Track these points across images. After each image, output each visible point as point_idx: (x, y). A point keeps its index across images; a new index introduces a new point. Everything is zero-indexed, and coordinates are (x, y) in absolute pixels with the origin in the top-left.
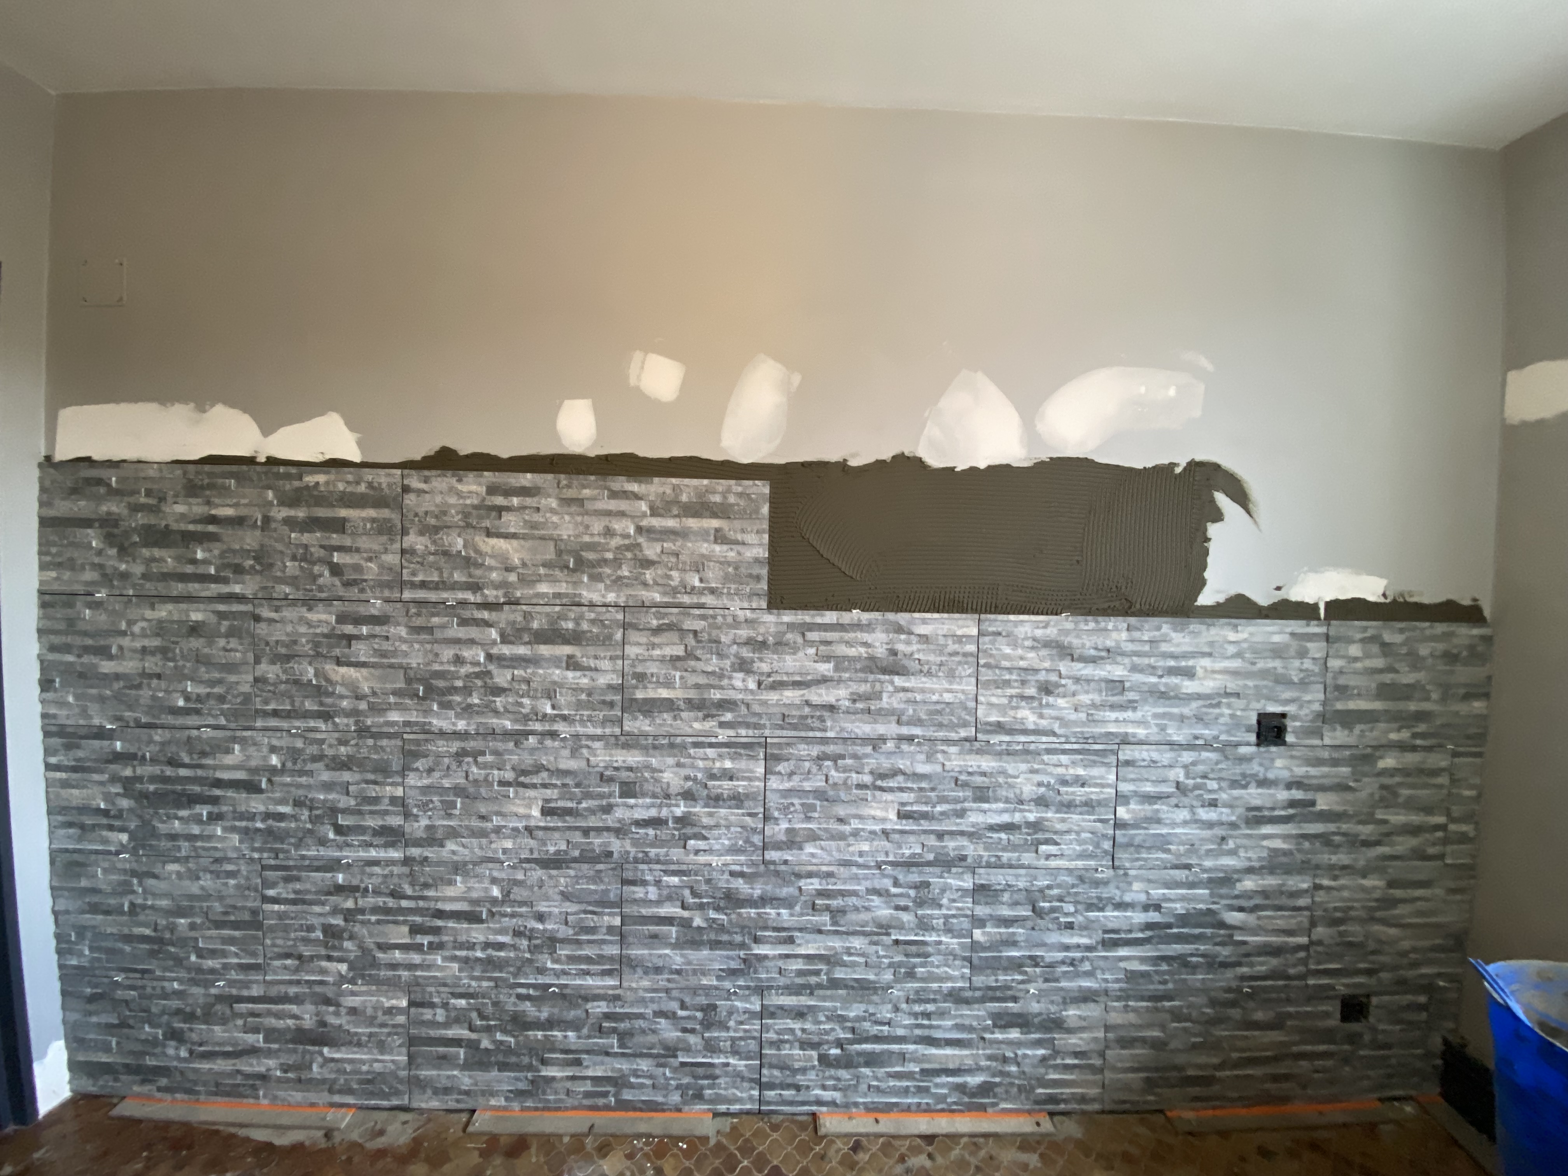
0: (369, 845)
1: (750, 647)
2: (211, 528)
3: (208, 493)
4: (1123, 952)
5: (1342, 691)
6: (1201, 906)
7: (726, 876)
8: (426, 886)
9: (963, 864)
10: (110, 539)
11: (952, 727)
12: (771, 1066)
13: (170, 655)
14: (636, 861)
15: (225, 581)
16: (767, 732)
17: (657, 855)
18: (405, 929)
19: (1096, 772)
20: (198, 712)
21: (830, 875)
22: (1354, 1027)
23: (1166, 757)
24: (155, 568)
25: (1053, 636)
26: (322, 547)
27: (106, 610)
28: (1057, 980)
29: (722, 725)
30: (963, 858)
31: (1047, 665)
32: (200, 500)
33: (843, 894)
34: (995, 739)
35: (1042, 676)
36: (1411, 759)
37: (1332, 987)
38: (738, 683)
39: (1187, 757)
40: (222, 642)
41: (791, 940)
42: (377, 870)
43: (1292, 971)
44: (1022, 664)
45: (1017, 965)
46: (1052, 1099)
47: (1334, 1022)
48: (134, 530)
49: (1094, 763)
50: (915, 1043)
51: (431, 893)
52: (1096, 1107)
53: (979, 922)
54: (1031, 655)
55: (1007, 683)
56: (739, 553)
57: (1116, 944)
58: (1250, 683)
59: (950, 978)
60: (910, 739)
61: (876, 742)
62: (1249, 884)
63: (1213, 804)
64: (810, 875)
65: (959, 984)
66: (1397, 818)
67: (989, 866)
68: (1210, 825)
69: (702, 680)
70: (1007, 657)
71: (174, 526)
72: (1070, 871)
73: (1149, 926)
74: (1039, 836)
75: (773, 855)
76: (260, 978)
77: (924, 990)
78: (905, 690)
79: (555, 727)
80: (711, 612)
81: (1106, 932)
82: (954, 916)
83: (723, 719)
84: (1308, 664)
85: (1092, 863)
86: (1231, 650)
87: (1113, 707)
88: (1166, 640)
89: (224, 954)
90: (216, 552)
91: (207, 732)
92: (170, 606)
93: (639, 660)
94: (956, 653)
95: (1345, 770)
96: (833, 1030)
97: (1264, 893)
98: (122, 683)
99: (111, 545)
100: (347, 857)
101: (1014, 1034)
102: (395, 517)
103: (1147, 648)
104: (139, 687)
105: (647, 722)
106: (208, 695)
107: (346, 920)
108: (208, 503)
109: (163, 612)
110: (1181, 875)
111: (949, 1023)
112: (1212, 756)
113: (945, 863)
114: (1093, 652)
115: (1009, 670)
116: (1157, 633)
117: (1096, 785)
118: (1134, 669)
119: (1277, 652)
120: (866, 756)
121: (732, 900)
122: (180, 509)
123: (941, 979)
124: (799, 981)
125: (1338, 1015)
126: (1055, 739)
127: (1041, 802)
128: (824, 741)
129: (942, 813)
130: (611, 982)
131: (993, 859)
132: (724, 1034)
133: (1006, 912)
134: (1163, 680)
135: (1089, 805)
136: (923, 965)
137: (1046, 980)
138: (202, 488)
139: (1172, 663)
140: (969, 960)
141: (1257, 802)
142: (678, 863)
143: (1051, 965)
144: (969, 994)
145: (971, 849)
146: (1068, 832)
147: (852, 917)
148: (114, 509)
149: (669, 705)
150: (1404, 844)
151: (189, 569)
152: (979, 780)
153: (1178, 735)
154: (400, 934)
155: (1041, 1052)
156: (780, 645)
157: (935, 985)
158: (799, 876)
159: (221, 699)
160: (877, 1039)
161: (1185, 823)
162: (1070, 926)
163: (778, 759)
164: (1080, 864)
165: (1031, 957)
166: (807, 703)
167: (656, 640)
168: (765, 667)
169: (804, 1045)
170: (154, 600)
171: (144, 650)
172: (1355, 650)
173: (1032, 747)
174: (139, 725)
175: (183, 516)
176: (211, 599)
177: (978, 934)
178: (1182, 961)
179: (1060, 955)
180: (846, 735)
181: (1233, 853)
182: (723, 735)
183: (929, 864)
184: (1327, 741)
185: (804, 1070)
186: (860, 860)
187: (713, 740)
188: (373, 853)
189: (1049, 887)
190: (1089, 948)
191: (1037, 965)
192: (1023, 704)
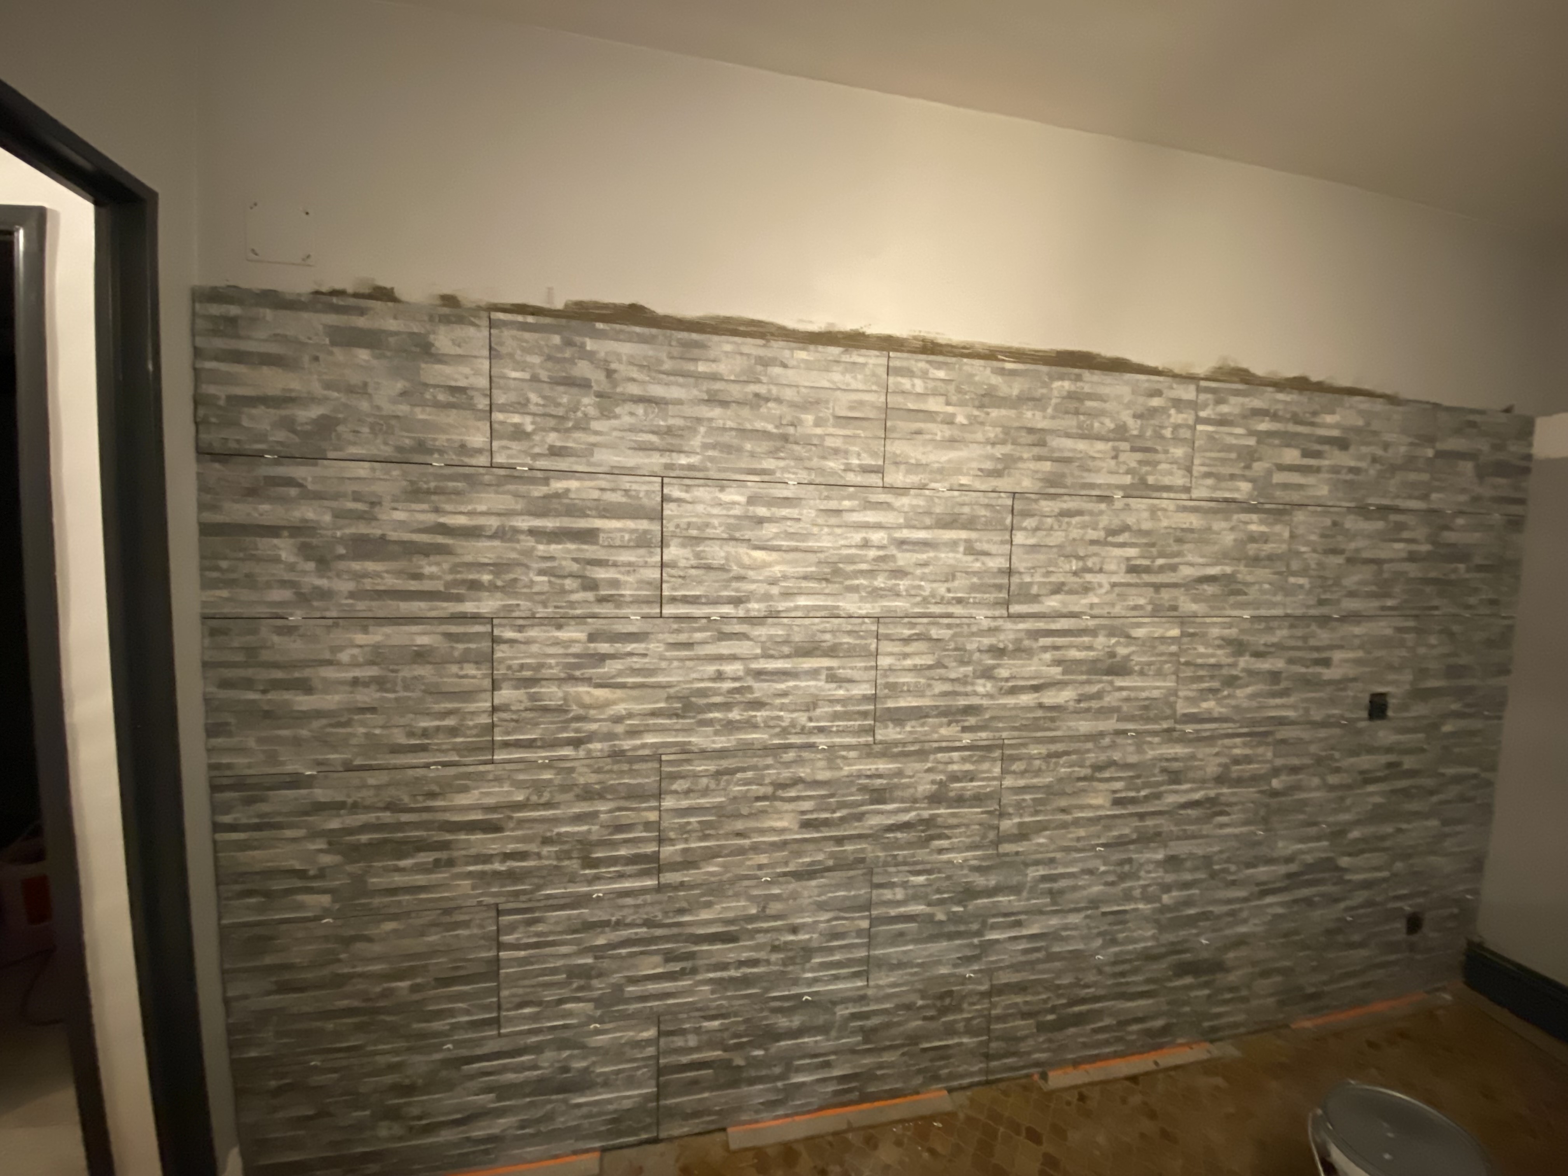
0: (621, 876)
1: (990, 654)
2: (440, 539)
3: (434, 498)
4: (1269, 900)
5: (1423, 673)
6: (1323, 855)
7: (965, 872)
8: (681, 911)
9: (1158, 838)
10: (306, 551)
11: (1155, 720)
12: (998, 1039)
13: (389, 686)
14: (886, 864)
15: (459, 599)
16: (1005, 734)
17: (905, 857)
18: (658, 959)
19: (1260, 750)
20: (423, 748)
21: (1052, 861)
22: (1415, 938)
23: (1306, 735)
24: (368, 584)
25: (1234, 636)
26: (575, 560)
27: (301, 636)
28: (1220, 930)
29: (965, 729)
30: (1159, 834)
31: (1230, 660)
32: (425, 506)
33: (1063, 876)
34: (1189, 729)
35: (1225, 671)
36: (1462, 724)
37: (1401, 909)
38: (980, 689)
39: (1323, 733)
40: (454, 669)
41: (1018, 924)
42: (629, 901)
43: (1378, 899)
44: (1212, 661)
45: (1192, 921)
46: (1214, 1029)
47: (1402, 936)
48: (341, 540)
49: (1260, 744)
50: (1113, 999)
51: (686, 918)
52: (1242, 1030)
53: (1167, 888)
54: (1220, 652)
55: (1200, 679)
56: (983, 563)
57: (1264, 893)
58: (1367, 669)
59: (1144, 939)
60: (1124, 732)
61: (1094, 737)
62: (1355, 834)
63: (1338, 770)
64: (1037, 863)
65: (1149, 944)
66: (1451, 771)
67: (1178, 838)
68: (1332, 788)
69: (947, 687)
70: (1201, 655)
71: (393, 535)
72: (1236, 836)
73: (1289, 876)
74: (1215, 809)
75: (1007, 848)
76: (495, 1032)
77: (1121, 952)
78: (1121, 689)
79: (813, 739)
80: (958, 621)
81: (1258, 884)
82: (1149, 885)
83: (966, 724)
84: (1404, 653)
85: (1252, 828)
86: (1357, 642)
87: (1274, 695)
88: (1313, 636)
89: (452, 1013)
90: (446, 566)
91: (434, 772)
92: (388, 630)
93: (891, 669)
94: (1162, 654)
95: (1421, 736)
96: (1049, 998)
97: (1363, 840)
98: (324, 721)
99: (307, 559)
100: (598, 891)
101: (1188, 980)
102: (655, 527)
103: (1300, 643)
104: (348, 724)
105: (898, 729)
106: (438, 729)
107: (596, 958)
108: (437, 510)
109: (377, 636)
110: (1313, 831)
111: (1139, 978)
112: (1337, 731)
113: (1146, 839)
114: (1262, 649)
115: (1202, 666)
116: (1307, 630)
117: (1258, 762)
118: (1291, 661)
119: (1385, 643)
120: (1088, 751)
121: (969, 893)
122: (400, 515)
123: (1135, 941)
124: (1022, 958)
125: (1404, 930)
126: (1231, 725)
127: (1220, 780)
128: (1053, 740)
129: (1146, 797)
130: (860, 983)
131: (1181, 833)
132: (959, 1017)
133: (1188, 877)
134: (1311, 670)
135: (1254, 779)
136: (1122, 931)
137: (1214, 930)
138: (429, 492)
139: (1315, 655)
140: (1157, 921)
141: (1366, 766)
142: (922, 862)
143: (1219, 917)
144: (1156, 951)
145: (1165, 825)
146: (1235, 804)
147: (1069, 896)
148: (310, 515)
149: (919, 714)
150: (1452, 792)
151: (413, 585)
152: (1176, 765)
153: (1317, 715)
154: (652, 966)
155: (1206, 992)
156: (1019, 651)
157: (1131, 947)
158: (1026, 865)
159: (453, 731)
160: (1083, 1001)
161: (1318, 789)
162: (1233, 883)
163: (1014, 759)
164: (1244, 829)
165: (1203, 913)
166: (1041, 706)
167: (908, 649)
168: (1004, 673)
169: (1025, 1015)
170: (365, 623)
171: (355, 682)
172: (1433, 640)
173: (1216, 733)
174: (349, 768)
175: (402, 523)
176: (442, 620)
177: (1166, 899)
178: (1308, 902)
179: (1225, 908)
180: (1071, 733)
181: (1347, 810)
182: (967, 739)
183: (1132, 842)
184: (1412, 714)
185: (1023, 1039)
186: (1079, 845)
187: (957, 744)
188: (627, 884)
189: (1221, 852)
190: (1245, 900)
191: (1207, 919)
192: (1211, 696)
